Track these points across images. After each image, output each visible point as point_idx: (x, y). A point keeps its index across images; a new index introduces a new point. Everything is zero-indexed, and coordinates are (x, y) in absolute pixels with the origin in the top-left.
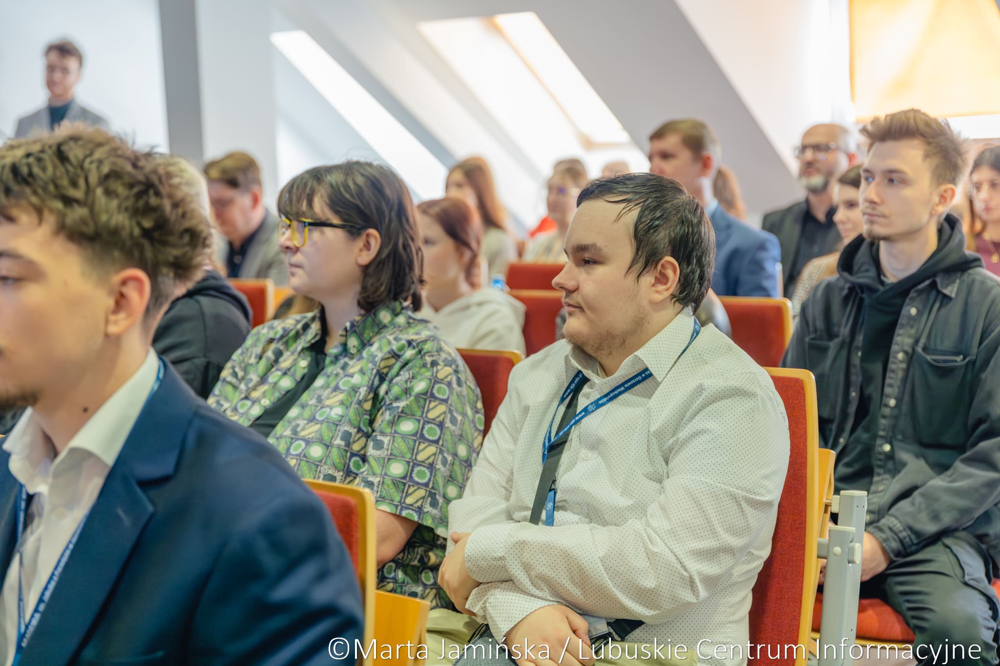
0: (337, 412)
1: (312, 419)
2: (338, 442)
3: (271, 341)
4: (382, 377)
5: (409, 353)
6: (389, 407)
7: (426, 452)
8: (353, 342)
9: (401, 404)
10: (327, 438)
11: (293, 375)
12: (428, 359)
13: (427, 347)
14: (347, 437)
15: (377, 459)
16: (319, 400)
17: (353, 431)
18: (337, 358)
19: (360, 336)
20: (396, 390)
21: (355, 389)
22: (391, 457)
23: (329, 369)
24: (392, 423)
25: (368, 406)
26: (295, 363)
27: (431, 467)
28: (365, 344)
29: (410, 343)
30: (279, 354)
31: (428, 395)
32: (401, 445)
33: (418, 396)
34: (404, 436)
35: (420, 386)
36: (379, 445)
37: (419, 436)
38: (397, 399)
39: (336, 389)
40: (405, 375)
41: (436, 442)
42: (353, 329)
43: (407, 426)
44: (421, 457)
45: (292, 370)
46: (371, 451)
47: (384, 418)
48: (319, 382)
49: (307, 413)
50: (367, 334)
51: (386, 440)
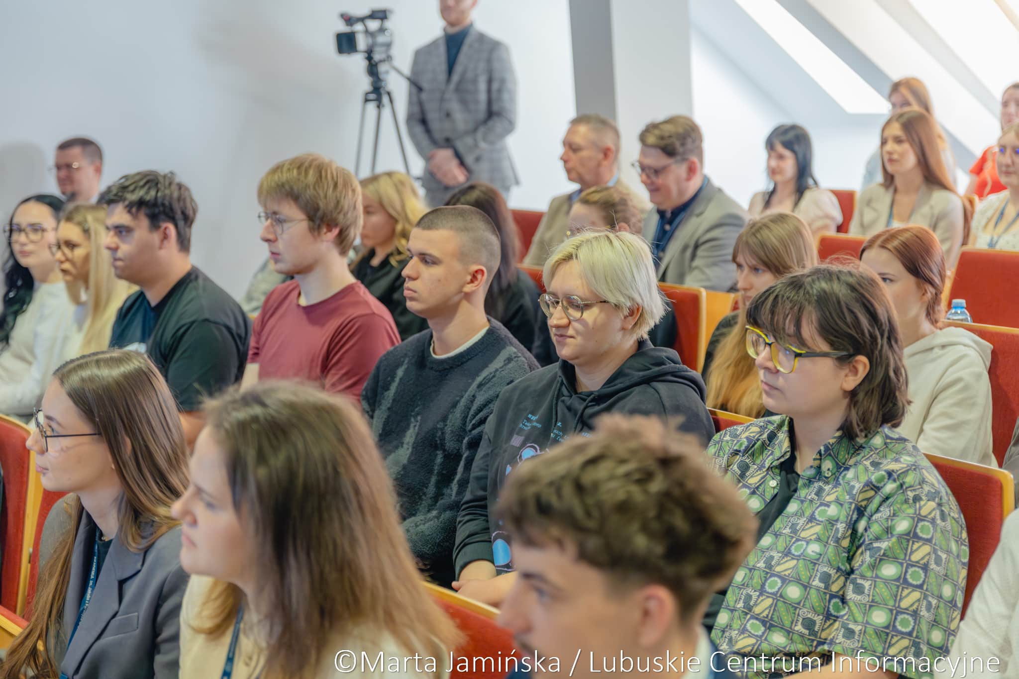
0: (814, 548)
1: (787, 553)
2: (816, 583)
3: (736, 453)
4: (861, 512)
5: (890, 487)
6: (869, 548)
7: (910, 598)
8: (828, 465)
9: (884, 545)
10: (804, 578)
11: (762, 496)
12: (911, 494)
13: (909, 479)
14: (826, 579)
15: (857, 605)
16: (794, 530)
17: (832, 572)
18: (810, 481)
19: (835, 458)
20: (876, 529)
21: (832, 522)
22: (873, 604)
23: (803, 493)
24: (873, 567)
25: (846, 543)
26: (763, 481)
27: (915, 614)
28: (841, 467)
29: (890, 474)
30: (744, 468)
31: (912, 536)
32: (883, 591)
33: (900, 537)
34: (886, 581)
35: (902, 526)
36: (859, 590)
37: (902, 581)
38: (877, 539)
39: (812, 519)
40: (885, 512)
41: (920, 587)
42: (828, 452)
43: (889, 570)
44: (904, 604)
45: (761, 489)
46: (850, 595)
47: (863, 559)
48: (793, 507)
49: (781, 544)
50: (842, 455)
51: (867, 584)
